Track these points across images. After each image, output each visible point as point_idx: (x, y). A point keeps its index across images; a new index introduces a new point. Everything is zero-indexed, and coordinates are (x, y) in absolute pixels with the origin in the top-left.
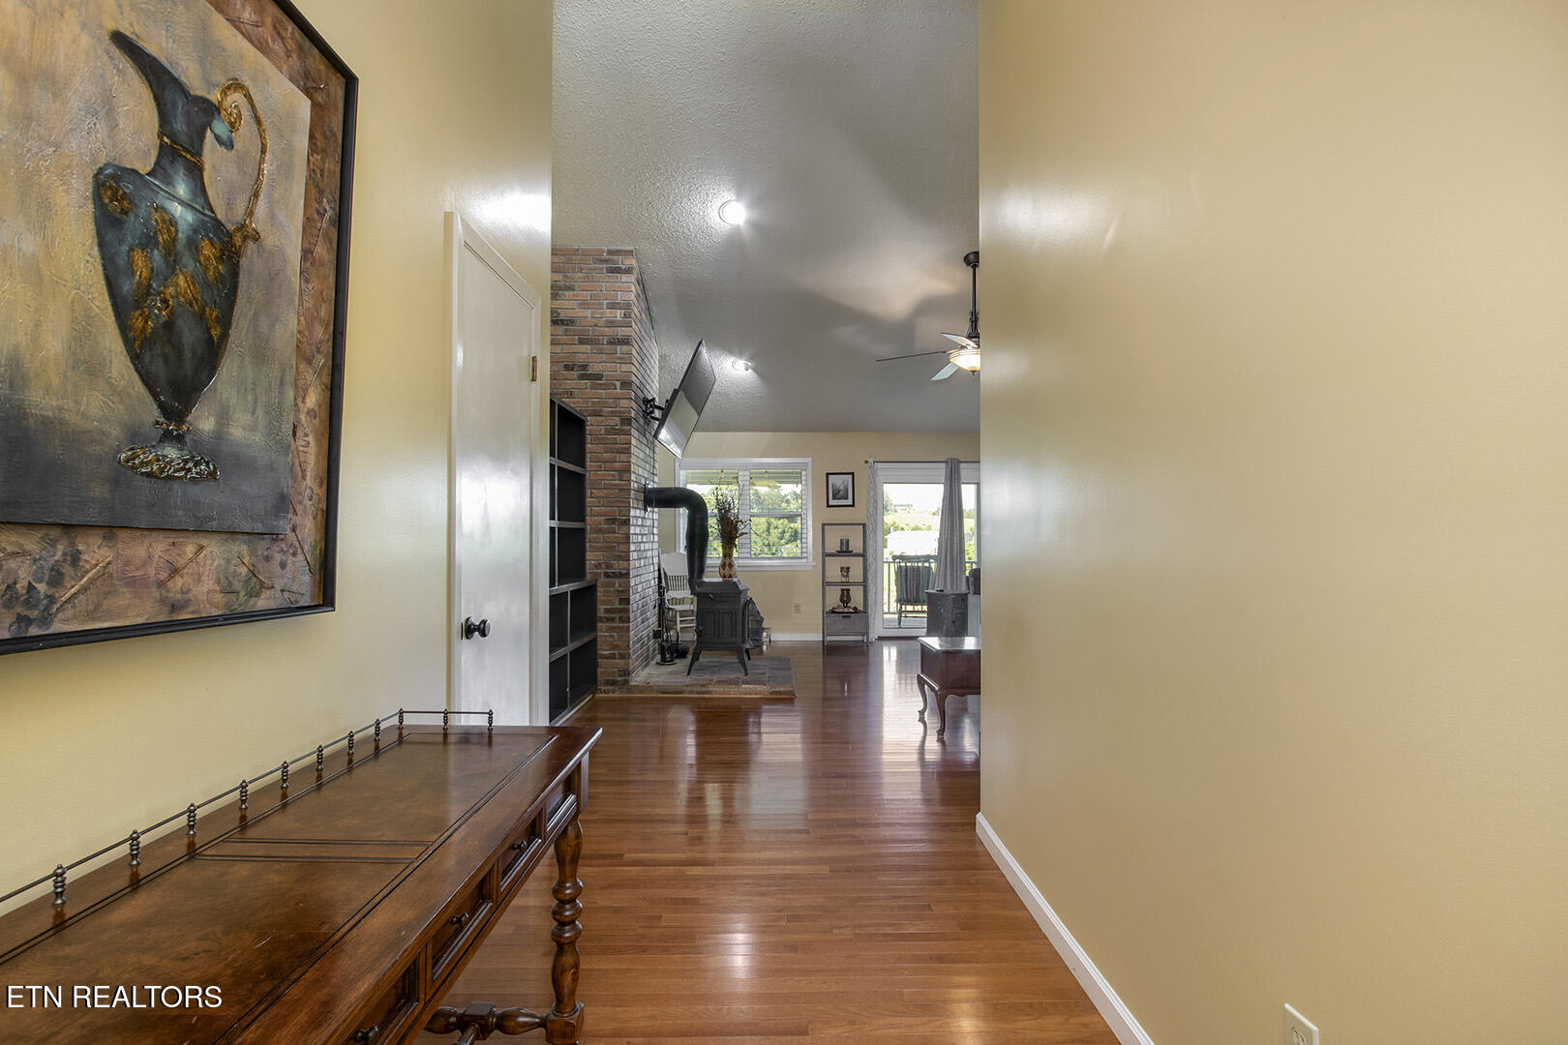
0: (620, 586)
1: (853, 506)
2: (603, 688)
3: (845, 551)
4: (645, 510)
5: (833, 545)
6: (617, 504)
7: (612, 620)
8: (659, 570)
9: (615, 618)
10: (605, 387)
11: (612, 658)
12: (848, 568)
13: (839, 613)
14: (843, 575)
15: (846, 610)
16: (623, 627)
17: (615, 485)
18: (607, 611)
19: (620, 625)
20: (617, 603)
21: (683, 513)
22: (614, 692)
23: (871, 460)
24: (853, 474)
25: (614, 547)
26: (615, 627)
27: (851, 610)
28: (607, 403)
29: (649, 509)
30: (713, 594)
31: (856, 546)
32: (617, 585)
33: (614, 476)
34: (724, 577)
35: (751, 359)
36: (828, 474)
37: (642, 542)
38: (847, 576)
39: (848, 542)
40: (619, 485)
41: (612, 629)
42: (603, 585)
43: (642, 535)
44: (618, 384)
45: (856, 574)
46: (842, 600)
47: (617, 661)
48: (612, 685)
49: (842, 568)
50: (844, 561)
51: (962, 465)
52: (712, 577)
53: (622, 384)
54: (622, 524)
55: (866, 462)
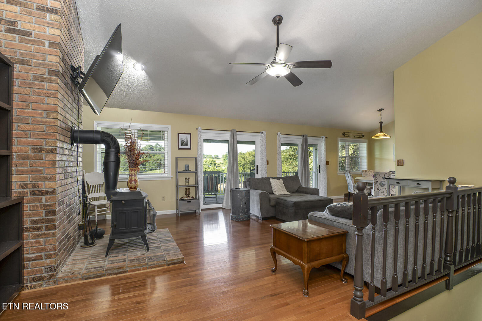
0: (46, 201)
1: (190, 149)
2: (29, 285)
3: (187, 171)
4: (72, 144)
5: (181, 168)
6: (44, 137)
7: (39, 229)
8: (83, 182)
9: (42, 227)
10: (35, 42)
11: (39, 259)
12: (189, 179)
13: (185, 200)
14: (186, 182)
15: (188, 198)
16: (49, 234)
17: (42, 121)
18: (34, 222)
19: (46, 232)
20: (44, 215)
21: (101, 147)
22: (40, 286)
23: (200, 128)
24: (190, 134)
25: (41, 171)
26: (41, 235)
27: (191, 198)
28: (35, 56)
29: (75, 144)
30: (124, 200)
31: (192, 168)
32: (44, 201)
33: (41, 114)
34: (131, 188)
35: (144, 64)
36: (179, 134)
37: (69, 167)
38: (188, 182)
39: (188, 166)
40: (46, 122)
41: (38, 236)
42: (29, 202)
43: (69, 162)
44: (47, 44)
45: (192, 182)
46: (186, 193)
47: (44, 261)
48: (39, 280)
49: (186, 179)
50: (187, 175)
51: (237, 133)
52: (123, 189)
53: (50, 43)
54: (49, 152)
55: (197, 129)
